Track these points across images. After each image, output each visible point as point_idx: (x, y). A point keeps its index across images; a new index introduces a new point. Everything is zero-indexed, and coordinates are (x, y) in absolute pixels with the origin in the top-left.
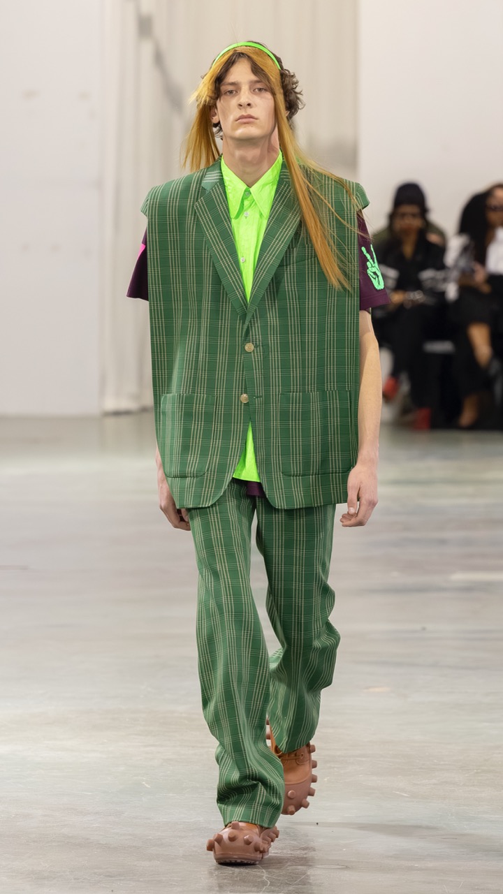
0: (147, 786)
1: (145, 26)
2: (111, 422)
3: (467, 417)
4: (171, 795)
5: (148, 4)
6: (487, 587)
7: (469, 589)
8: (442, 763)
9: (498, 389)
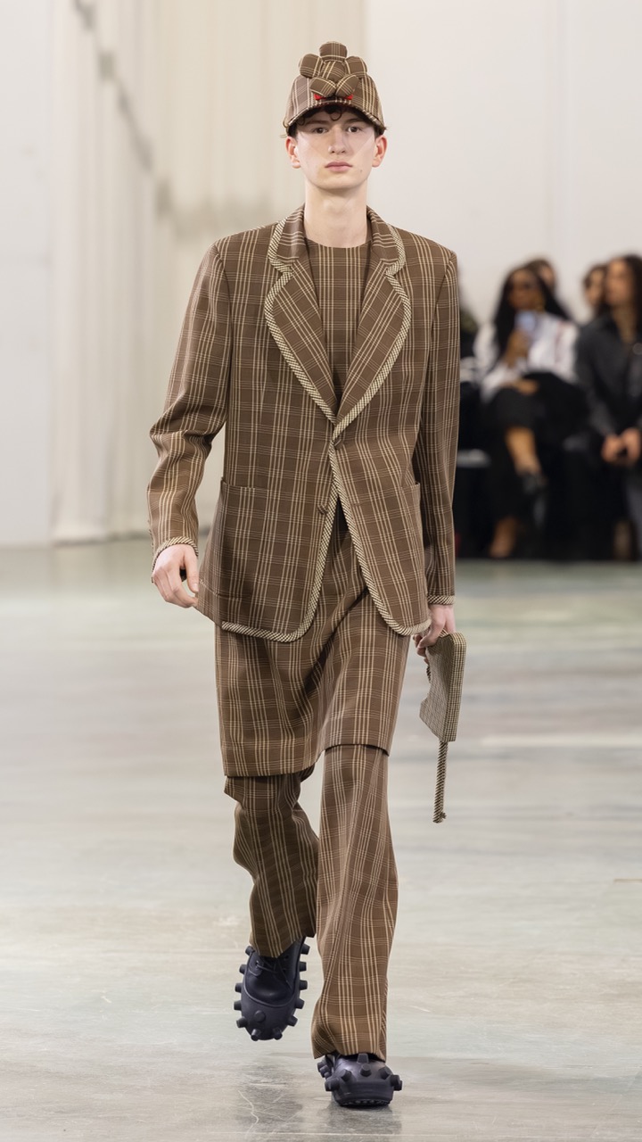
0: (107, 1000)
1: (106, 65)
3: (502, 544)
4: (137, 1012)
6: (527, 753)
7: (505, 756)
8: (471, 970)
9: (539, 510)
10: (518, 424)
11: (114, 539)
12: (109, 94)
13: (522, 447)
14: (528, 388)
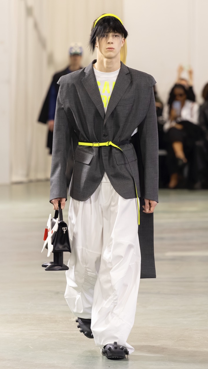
0: (31, 347)
1: (29, 11)
2: (15, 187)
3: (173, 183)
4: (42, 351)
5: (31, 2)
6: (182, 258)
7: (173, 259)
8: (162, 336)
9: (186, 171)
10: (177, 140)
11: (30, 181)
12: (31, 22)
13: (178, 148)
14: (179, 127)
